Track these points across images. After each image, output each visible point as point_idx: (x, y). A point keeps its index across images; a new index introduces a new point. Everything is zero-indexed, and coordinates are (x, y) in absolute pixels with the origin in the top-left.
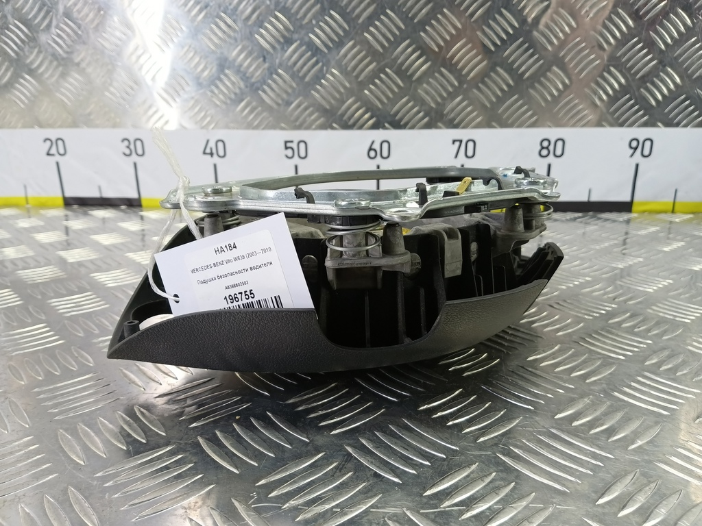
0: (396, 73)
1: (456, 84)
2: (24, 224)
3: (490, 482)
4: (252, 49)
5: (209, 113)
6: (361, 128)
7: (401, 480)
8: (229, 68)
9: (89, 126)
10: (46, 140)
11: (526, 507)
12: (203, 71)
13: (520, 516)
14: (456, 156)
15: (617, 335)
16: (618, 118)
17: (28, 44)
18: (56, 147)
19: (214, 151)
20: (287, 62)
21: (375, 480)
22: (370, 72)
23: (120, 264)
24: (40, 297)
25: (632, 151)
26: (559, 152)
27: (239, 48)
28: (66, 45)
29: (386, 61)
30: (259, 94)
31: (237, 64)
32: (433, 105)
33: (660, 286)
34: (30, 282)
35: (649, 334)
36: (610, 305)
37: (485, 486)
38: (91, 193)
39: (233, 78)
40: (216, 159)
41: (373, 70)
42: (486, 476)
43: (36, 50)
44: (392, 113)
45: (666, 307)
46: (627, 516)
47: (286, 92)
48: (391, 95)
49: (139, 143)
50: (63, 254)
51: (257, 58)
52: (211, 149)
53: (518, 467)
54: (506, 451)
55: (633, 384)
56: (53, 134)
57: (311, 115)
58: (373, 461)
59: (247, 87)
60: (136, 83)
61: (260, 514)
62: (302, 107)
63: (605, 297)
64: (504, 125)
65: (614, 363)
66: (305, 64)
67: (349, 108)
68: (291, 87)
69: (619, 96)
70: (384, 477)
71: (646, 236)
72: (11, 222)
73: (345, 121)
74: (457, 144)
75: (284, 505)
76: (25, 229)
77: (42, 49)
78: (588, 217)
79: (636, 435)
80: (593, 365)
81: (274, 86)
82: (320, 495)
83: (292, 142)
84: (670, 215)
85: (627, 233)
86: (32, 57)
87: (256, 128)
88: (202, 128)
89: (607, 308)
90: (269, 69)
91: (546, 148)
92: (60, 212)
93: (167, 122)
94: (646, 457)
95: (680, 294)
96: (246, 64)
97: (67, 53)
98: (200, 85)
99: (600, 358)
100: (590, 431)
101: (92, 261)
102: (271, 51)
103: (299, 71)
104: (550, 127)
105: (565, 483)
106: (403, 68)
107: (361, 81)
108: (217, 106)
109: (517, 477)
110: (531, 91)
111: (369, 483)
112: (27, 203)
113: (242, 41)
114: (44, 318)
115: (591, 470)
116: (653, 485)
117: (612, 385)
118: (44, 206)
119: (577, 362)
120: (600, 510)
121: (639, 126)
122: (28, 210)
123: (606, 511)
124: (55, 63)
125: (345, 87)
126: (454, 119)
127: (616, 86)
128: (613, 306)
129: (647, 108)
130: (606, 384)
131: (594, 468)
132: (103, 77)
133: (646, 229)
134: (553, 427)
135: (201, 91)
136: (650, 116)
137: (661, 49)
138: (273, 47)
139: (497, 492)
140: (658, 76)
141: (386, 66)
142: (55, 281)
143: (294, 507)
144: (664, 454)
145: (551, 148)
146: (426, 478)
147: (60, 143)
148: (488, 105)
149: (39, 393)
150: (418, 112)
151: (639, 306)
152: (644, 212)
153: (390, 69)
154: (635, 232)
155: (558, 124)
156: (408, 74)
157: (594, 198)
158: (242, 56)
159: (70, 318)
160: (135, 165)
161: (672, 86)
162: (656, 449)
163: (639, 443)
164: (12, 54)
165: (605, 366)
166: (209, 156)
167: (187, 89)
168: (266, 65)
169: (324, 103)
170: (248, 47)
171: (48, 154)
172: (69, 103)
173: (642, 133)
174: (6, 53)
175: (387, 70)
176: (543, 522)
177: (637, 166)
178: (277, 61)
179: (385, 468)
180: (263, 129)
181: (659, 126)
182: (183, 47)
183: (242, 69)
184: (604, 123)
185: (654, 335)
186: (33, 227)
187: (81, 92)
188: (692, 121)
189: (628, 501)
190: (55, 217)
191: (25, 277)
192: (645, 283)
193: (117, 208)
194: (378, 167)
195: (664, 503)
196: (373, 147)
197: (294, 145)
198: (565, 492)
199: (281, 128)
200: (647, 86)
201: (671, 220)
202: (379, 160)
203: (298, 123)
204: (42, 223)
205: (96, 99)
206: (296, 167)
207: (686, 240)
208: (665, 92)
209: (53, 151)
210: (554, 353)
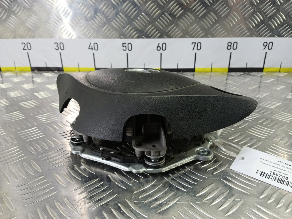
0: (169, 15)
1: (194, 19)
2: (16, 80)
3: (220, 191)
4: (109, 4)
5: (90, 32)
6: (154, 38)
7: (187, 190)
8: (99, 13)
9: (40, 38)
10: (22, 43)
11: (234, 200)
12: (88, 14)
13: (232, 204)
14: (193, 49)
15: (262, 128)
16: (259, 34)
17: (13, 2)
18: (27, 46)
19: (93, 48)
20: (123, 10)
21: (177, 191)
22: (158, 14)
24: (32, 115)
25: (264, 47)
26: (235, 48)
27: (103, 4)
28: (30, 3)
29: (165, 9)
30: (112, 24)
31: (102, 11)
32: (184, 28)
33: (277, 106)
34: (26, 108)
35: (274, 127)
36: (258, 115)
37: (218, 192)
38: (42, 65)
39: (101, 17)
40: (94, 51)
41: (159, 13)
42: (218, 188)
43: (17, 5)
44: (167, 31)
45: (279, 115)
46: (271, 203)
47: (123, 23)
48: (167, 24)
49: (61, 44)
50: (36, 94)
51: (111, 8)
52: (92, 47)
53: (229, 184)
54: (224, 178)
55: (269, 149)
56: (26, 41)
57: (133, 32)
58: (175, 183)
59: (106, 20)
60: (60, 19)
61: (137, 205)
62: (130, 29)
63: (256, 111)
64: (213, 36)
65: (261, 140)
66: (131, 11)
67: (149, 29)
68: (125, 20)
69: (260, 24)
70: (180, 189)
71: (270, 83)
72: (11, 79)
73: (148, 34)
74: (194, 44)
75: (145, 201)
76: (18, 82)
77: (19, 5)
78: (246, 74)
80: (253, 141)
81: (118, 20)
82: (158, 197)
83: (125, 44)
84: (278, 73)
86: (15, 8)
87: (110, 38)
88: (88, 38)
89: (257, 116)
90: (116, 13)
91: (230, 46)
92: (29, 74)
95: (285, 110)
96: (106, 11)
97: (30, 6)
98: (87, 20)
99: (256, 138)
101: (49, 98)
102: (117, 5)
103: (128, 14)
104: (232, 37)
105: (247, 190)
106: (172, 12)
107: (154, 18)
108: (94, 28)
109: (229, 188)
110: (224, 22)
111: (175, 192)
112: (16, 70)
113: (104, 1)
114: (36, 124)
115: (256, 185)
116: (279, 191)
118: (23, 71)
119: (247, 140)
120: (261, 201)
121: (268, 37)
122: (16, 73)
123: (263, 201)
124: (25, 11)
125: (147, 21)
126: (192, 34)
127: (259, 20)
128: (259, 115)
129: (271, 30)
132: (46, 16)
133: (269, 80)
135: (87, 22)
136: (272, 33)
137: (278, 5)
138: (118, 4)
139: (223, 194)
140: (276, 16)
141: (165, 11)
142: (37, 107)
143: (149, 202)
145: (232, 46)
147: (28, 44)
148: (207, 28)
149: (42, 158)
150: (178, 31)
151: (269, 115)
152: (268, 72)
153: (167, 13)
154: (265, 81)
155: (235, 36)
156: (174, 15)
157: (248, 66)
158: (104, 8)
159: (46, 124)
160: (60, 53)
161: (282, 20)
164: (6, 7)
165: (258, 141)
166: (91, 50)
168: (115, 11)
169: (139, 27)
170: (107, 4)
171: (24, 49)
172: (32, 28)
173: (268, 40)
174: (4, 6)
175: (165, 13)
177: (266, 53)
178: (119, 9)
179: (180, 186)
180: (114, 38)
181: (276, 37)
182: (79, 4)
183: (104, 13)
184: (254, 36)
185: (276, 128)
186: (21, 81)
187: (37, 23)
188: (289, 35)
189: (271, 197)
190: (29, 76)
191: (23, 105)
192: (271, 104)
193: (54, 72)
194: (161, 54)
195: (284, 197)
196: (159, 46)
197: (126, 45)
198: (248, 194)
199: (121, 38)
200: (272, 20)
201: (279, 75)
202: (161, 51)
203: (128, 36)
204: (24, 80)
205: (43, 26)
206: (127, 54)
207: (285, 85)
208: (279, 23)
209: (26, 48)
210: (238, 136)
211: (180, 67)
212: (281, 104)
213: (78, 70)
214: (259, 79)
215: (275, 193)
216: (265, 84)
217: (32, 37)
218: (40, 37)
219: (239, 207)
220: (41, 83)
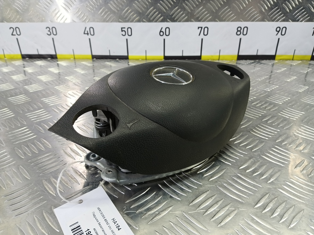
1: (200, 1)
2: (5, 70)
3: (214, 199)
5: (86, 14)
6: (156, 21)
7: (181, 199)
9: (30, 22)
10: (10, 28)
11: (229, 209)
13: (226, 214)
14: (199, 35)
16: (272, 17)
18: (16, 31)
19: (89, 32)
21: (171, 199)
23: (53, 93)
24: (21, 112)
25: (277, 32)
26: (245, 33)
30: (108, 5)
32: (189, 11)
33: (285, 101)
34: (15, 104)
35: (279, 126)
36: (263, 111)
37: (212, 201)
38: (34, 52)
40: (90, 36)
42: (213, 196)
44: (170, 14)
45: (286, 112)
46: (266, 213)
47: (121, 4)
48: (170, 6)
49: (54, 29)
50: (26, 87)
52: (87, 31)
53: (225, 192)
54: (221, 185)
55: (271, 152)
56: (14, 25)
57: (133, 15)
58: (169, 190)
60: (51, 1)
61: (128, 216)
62: (129, 11)
63: (262, 107)
64: (221, 20)
65: (264, 142)
68: (124, 2)
69: (273, 7)
70: (174, 198)
71: (280, 73)
73: (149, 18)
74: (200, 29)
75: (137, 211)
76: (7, 72)
78: (256, 63)
79: (271, 176)
80: (255, 142)
82: (150, 207)
83: (125, 28)
84: (291, 61)
85: (272, 72)
87: (107, 22)
88: (83, 22)
89: (262, 113)
91: (239, 31)
92: (19, 63)
93: (66, 19)
94: (274, 186)
95: (293, 105)
98: (81, 1)
99: (258, 139)
100: (253, 175)
101: (40, 91)
104: (242, 21)
105: (243, 198)
108: (90, 11)
109: (225, 196)
110: (234, 4)
111: (168, 201)
112: (5, 58)
114: (25, 123)
115: (253, 192)
116: (276, 199)
117: (262, 152)
118: (13, 59)
119: (249, 141)
120: (255, 210)
121: (281, 21)
122: (6, 61)
123: (258, 210)
125: (149, 2)
126: (199, 17)
127: (272, 3)
128: (265, 112)
130: (260, 152)
131: (254, 192)
133: (281, 69)
134: (239, 173)
135: (82, 4)
136: (286, 16)
139: (217, 203)
143: (141, 212)
144: (281, 185)
145: (242, 31)
146: (190, 198)
147: (17, 29)
148: (214, 11)
149: (32, 163)
150: (183, 14)
151: (275, 112)
152: (280, 60)
155: (246, 20)
157: (259, 54)
159: (37, 123)
160: (53, 39)
161: (297, 3)
162: (278, 182)
163: (272, 180)
165: (260, 143)
166: (87, 35)
167: (75, 3)
169: (139, 9)
171: (12, 35)
172: (20, 11)
173: (282, 24)
176: (234, 216)
177: (279, 39)
179: (174, 194)
180: (111, 22)
181: (290, 22)
184: (266, 20)
185: (280, 127)
186: (10, 72)
187: (25, 5)
188: (305, 19)
189: (266, 206)
190: (19, 65)
191: (13, 101)
192: (279, 99)
193: (46, 59)
194: (164, 40)
195: (280, 206)
196: (162, 30)
197: (126, 30)
198: (243, 202)
199: (119, 22)
200: (286, 3)
201: (292, 64)
202: (164, 36)
203: (127, 19)
204: (14, 70)
205: (33, 9)
206: (127, 40)
207: (297, 75)
208: (294, 5)
209: (15, 33)
210: (239, 137)
211: (185, 55)
212: (289, 98)
213: (73, 57)
214: (269, 68)
215: (271, 201)
216: (275, 75)
217: (21, 22)
218: (31, 20)
219: (233, 218)
220: (32, 73)
